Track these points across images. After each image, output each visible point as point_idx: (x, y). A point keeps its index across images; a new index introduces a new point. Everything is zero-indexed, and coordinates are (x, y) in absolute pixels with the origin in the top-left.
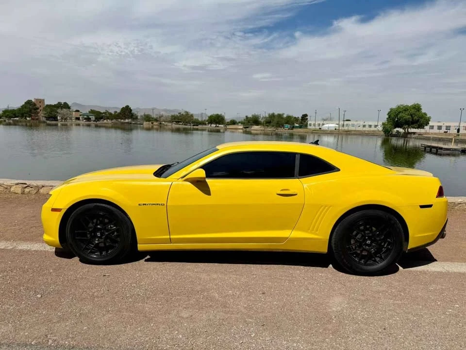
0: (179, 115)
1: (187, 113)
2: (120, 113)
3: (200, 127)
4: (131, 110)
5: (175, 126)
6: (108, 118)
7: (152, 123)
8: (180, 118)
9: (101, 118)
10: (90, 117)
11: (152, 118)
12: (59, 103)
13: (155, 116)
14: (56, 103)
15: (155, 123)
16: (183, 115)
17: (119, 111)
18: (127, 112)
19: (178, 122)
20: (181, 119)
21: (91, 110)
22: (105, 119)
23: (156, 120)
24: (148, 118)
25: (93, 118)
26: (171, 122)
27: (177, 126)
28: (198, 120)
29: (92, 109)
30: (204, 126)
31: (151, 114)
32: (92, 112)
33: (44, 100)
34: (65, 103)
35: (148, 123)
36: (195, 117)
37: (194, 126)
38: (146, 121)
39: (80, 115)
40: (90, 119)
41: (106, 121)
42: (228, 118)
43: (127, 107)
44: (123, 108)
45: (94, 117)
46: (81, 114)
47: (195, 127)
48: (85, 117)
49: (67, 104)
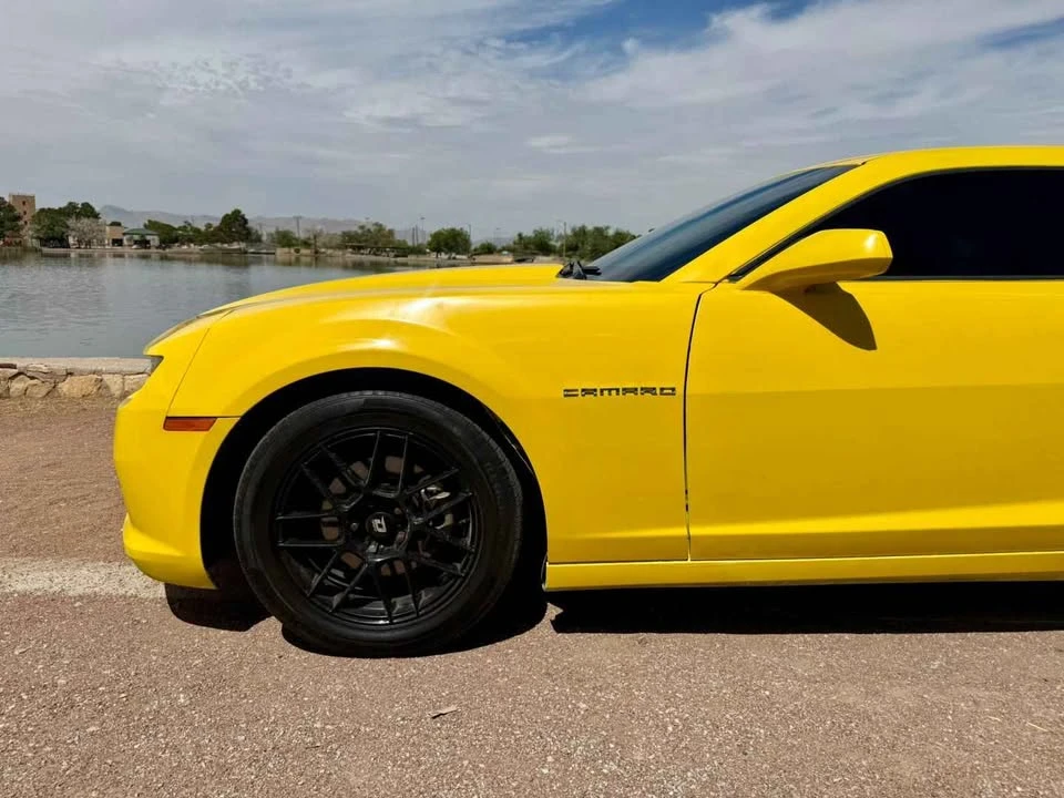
0: (360, 231)
1: (380, 227)
2: (219, 229)
3: (411, 259)
4: (246, 221)
5: (350, 256)
6: (190, 241)
7: (297, 251)
8: (364, 238)
9: (176, 240)
10: (148, 238)
11: (296, 239)
12: (72, 206)
13: (302, 235)
14: (63, 204)
15: (304, 251)
16: (369, 230)
17: (216, 224)
18: (235, 226)
19: (360, 248)
20: (366, 241)
21: (149, 221)
22: (183, 244)
23: (306, 244)
24: (285, 239)
25: (154, 240)
26: (342, 247)
27: (357, 257)
28: (405, 242)
29: (153, 220)
30: (422, 258)
31: (291, 230)
32: (153, 225)
33: (33, 198)
34: (86, 206)
35: (286, 250)
36: (398, 237)
37: (396, 256)
38: (283, 247)
39: (124, 234)
40: (148, 242)
41: (185, 247)
42: (476, 239)
43: (237, 213)
44: (227, 215)
45: (156, 238)
46: (125, 231)
47: (399, 259)
48: (136, 237)
49: (92, 209)
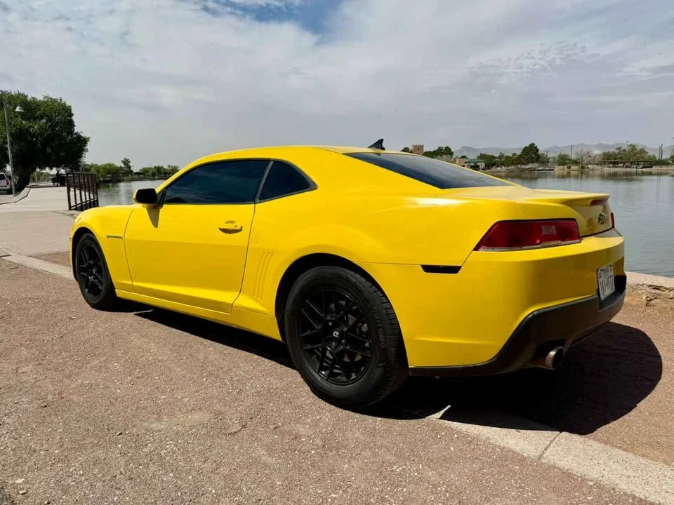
0: (617, 152)
1: (633, 147)
2: (521, 156)
3: (655, 169)
4: (538, 150)
5: (608, 170)
6: (502, 164)
7: (569, 168)
8: (620, 156)
9: (494, 165)
10: (479, 164)
11: (570, 160)
12: (440, 149)
13: (574, 157)
14: (436, 149)
15: (573, 167)
16: (624, 150)
17: (519, 153)
18: (531, 153)
19: (617, 163)
20: (621, 158)
21: (481, 154)
22: (498, 166)
23: (576, 163)
24: (563, 160)
25: (482, 165)
26: (601, 163)
27: (613, 170)
28: (654, 157)
29: (482, 153)
30: (664, 168)
31: (568, 154)
32: (482, 157)
33: (423, 146)
34: (447, 148)
35: (562, 167)
36: (650, 153)
37: (644, 167)
38: (560, 165)
39: (466, 163)
40: (478, 166)
41: (499, 168)
43: (532, 145)
44: (526, 147)
45: (483, 164)
46: (467, 160)
47: (644, 170)
48: (472, 164)
49: (450, 150)
